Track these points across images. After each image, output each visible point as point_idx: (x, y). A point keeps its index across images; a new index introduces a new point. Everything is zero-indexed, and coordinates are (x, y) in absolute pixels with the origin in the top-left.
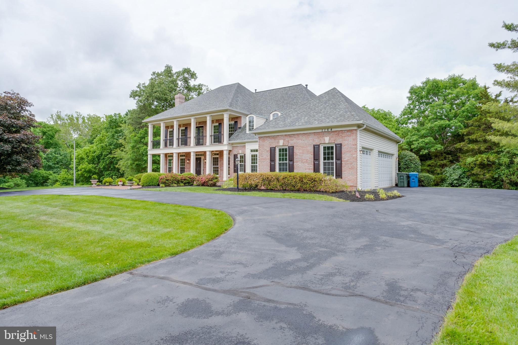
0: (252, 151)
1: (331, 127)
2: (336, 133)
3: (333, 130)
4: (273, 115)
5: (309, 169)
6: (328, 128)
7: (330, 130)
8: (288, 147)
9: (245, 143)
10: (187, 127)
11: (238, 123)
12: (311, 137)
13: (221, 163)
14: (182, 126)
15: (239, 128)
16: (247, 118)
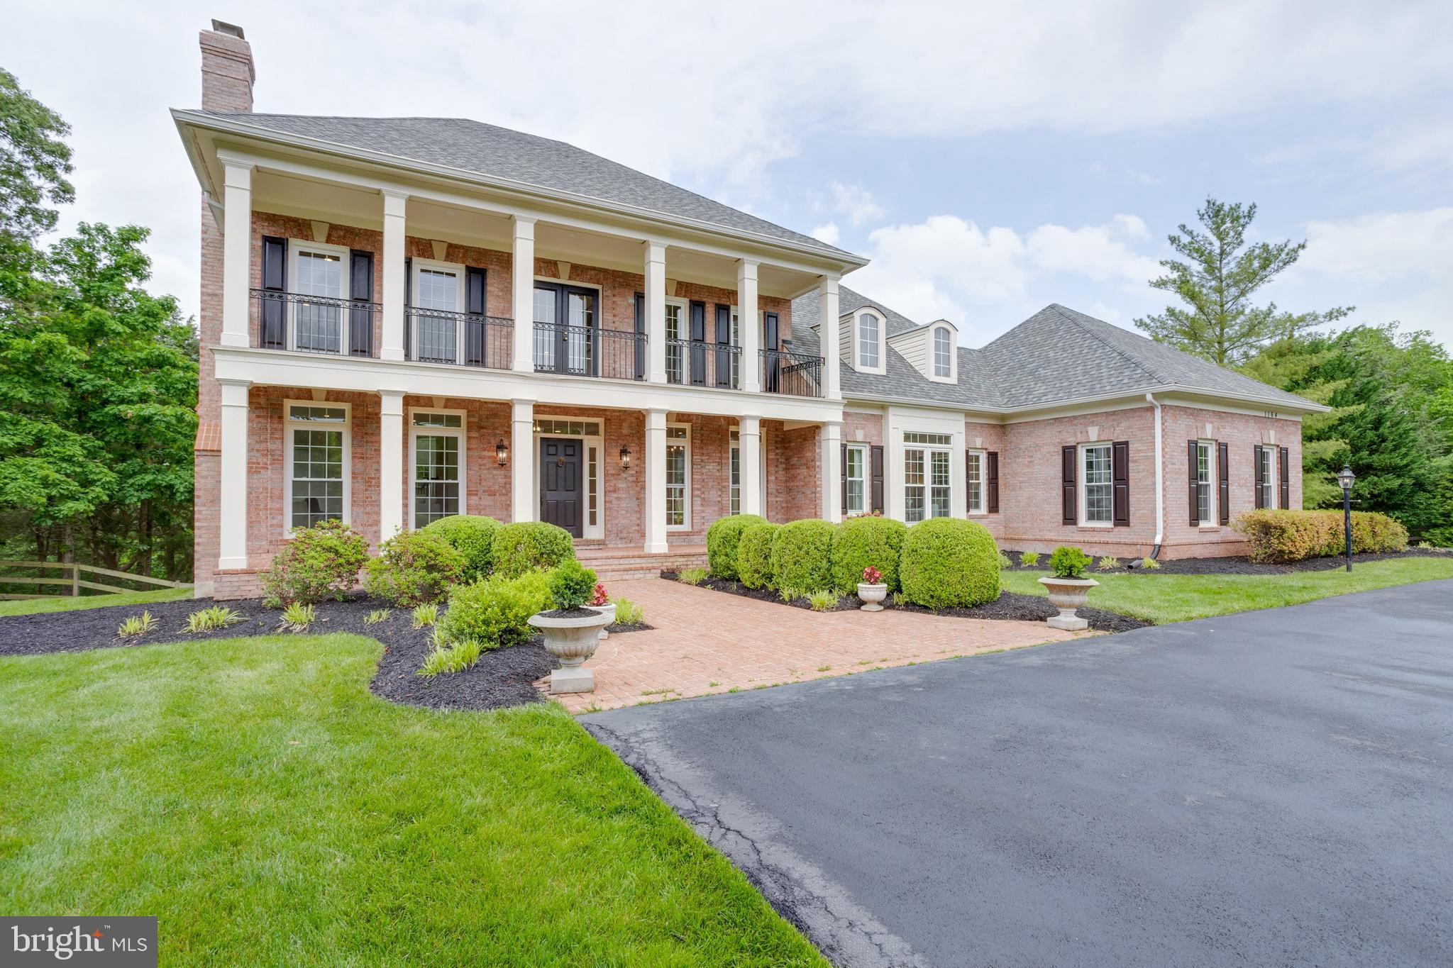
0: (907, 437)
2: (1281, 424)
3: (1278, 417)
4: (935, 330)
5: (1249, 502)
8: (1214, 443)
9: (884, 407)
10: (482, 266)
11: (779, 323)
12: (1252, 426)
13: (704, 471)
14: (440, 250)
15: (784, 341)
16: (857, 315)
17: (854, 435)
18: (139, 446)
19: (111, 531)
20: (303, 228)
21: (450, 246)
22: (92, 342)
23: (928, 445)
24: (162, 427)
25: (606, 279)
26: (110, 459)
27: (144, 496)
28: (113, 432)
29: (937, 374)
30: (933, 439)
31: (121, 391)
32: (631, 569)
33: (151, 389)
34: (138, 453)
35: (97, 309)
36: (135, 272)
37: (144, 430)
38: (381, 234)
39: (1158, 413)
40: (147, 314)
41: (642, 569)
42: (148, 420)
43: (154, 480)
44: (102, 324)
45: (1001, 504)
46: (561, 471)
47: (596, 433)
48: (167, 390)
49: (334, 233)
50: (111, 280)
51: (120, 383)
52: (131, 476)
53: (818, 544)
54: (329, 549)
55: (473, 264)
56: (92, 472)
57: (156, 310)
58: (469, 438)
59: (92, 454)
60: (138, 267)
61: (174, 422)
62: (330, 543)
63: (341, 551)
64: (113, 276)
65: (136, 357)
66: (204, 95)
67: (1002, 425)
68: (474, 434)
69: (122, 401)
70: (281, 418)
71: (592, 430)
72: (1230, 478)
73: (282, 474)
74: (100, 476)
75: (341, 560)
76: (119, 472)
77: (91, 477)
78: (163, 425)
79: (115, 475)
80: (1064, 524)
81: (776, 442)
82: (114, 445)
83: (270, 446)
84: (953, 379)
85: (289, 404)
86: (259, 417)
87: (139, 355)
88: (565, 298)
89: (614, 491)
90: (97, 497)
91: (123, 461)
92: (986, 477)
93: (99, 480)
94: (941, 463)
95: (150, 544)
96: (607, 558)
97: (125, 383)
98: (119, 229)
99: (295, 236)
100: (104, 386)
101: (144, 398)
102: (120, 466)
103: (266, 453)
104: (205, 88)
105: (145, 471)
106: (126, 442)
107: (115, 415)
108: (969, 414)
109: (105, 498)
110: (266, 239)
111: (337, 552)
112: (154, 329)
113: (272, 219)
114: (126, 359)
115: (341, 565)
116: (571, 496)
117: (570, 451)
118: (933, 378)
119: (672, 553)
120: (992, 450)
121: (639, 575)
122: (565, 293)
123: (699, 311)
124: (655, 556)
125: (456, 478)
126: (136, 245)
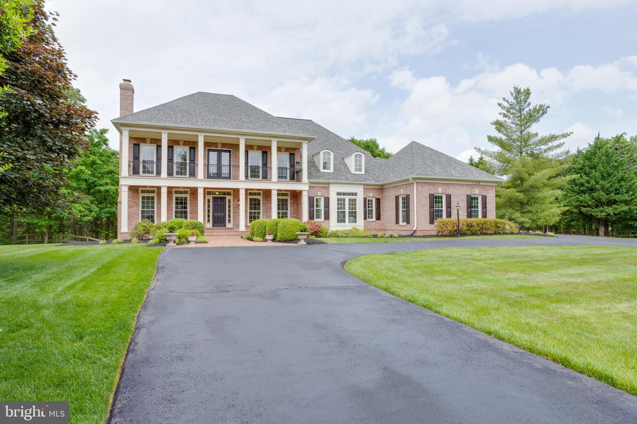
0: (338, 194)
1: (480, 182)
2: (482, 187)
3: (481, 184)
4: (355, 155)
5: (464, 216)
6: (477, 181)
7: (478, 184)
8: (445, 194)
9: (329, 184)
10: (194, 146)
11: (295, 156)
12: (465, 188)
13: (267, 206)
14: (182, 143)
15: (297, 162)
16: (322, 153)
17: (317, 193)
18: (105, 199)
19: (97, 227)
20: (144, 140)
21: (185, 141)
22: (92, 167)
23: (347, 196)
24: (111, 193)
25: (233, 147)
26: (97, 204)
27: (107, 215)
28: (98, 195)
29: (356, 170)
30: (349, 194)
31: (100, 182)
32: (231, 235)
33: (108, 181)
34: (105, 202)
35: (94, 157)
36: (104, 143)
37: (106, 194)
38: (161, 140)
39: (415, 185)
40: (108, 157)
41: (235, 235)
42: (107, 191)
43: (109, 210)
44: (95, 161)
45: (381, 217)
46: (219, 207)
47: (231, 195)
48: (113, 181)
49: (152, 141)
50: (97, 147)
51: (100, 179)
52: (103, 209)
53: (263, 226)
54: (144, 226)
55: (192, 146)
56: (92, 208)
57: (110, 156)
58: (190, 197)
59: (92, 202)
60: (105, 141)
61: (115, 191)
62: (144, 225)
63: (147, 227)
64: (98, 145)
65: (104, 171)
66: (120, 101)
67: (381, 189)
68: (192, 196)
69: (101, 185)
70: (138, 193)
71: (229, 194)
72: (452, 207)
73: (138, 208)
74: (94, 209)
75: (146, 229)
76: (99, 208)
77: (92, 209)
78: (112, 192)
79: (98, 209)
80: (396, 224)
81: (294, 196)
82: (98, 199)
83: (136, 200)
84: (363, 172)
85: (140, 189)
86: (132, 193)
87: (105, 170)
88: (220, 153)
89: (236, 213)
90: (94, 216)
91: (101, 204)
92: (375, 207)
93: (94, 210)
94: (353, 203)
95: (109, 232)
96: (225, 232)
97: (101, 179)
98: (100, 130)
99: (142, 143)
100: (95, 181)
101: (107, 184)
102: (100, 206)
103: (134, 202)
104: (121, 99)
105: (106, 207)
106: (102, 198)
107: (98, 190)
108: (364, 185)
109: (96, 216)
110: (135, 144)
111: (145, 227)
112: (109, 161)
113: (136, 139)
114: (102, 172)
115: (146, 230)
116: (222, 214)
117: (222, 200)
118: (353, 171)
119: (246, 231)
120: (377, 197)
121: (234, 237)
122: (220, 152)
123: (265, 154)
124: (241, 232)
125: (187, 209)
126: (104, 135)
